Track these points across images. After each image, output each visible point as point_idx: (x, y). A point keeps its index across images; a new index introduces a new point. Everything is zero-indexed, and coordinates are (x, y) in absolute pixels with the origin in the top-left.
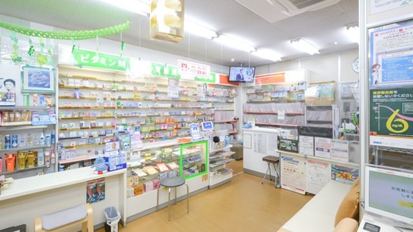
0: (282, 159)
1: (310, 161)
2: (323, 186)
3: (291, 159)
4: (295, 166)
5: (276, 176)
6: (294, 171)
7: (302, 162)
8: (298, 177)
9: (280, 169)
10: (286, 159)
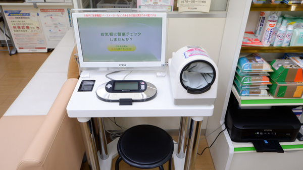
0: (6, 15)
1: (43, 10)
2: (62, 37)
3: (18, 13)
4: (27, 21)
5: (6, 39)
6: (28, 27)
7: (33, 13)
8: (35, 34)
9: (8, 29)
10: (11, 13)
